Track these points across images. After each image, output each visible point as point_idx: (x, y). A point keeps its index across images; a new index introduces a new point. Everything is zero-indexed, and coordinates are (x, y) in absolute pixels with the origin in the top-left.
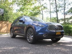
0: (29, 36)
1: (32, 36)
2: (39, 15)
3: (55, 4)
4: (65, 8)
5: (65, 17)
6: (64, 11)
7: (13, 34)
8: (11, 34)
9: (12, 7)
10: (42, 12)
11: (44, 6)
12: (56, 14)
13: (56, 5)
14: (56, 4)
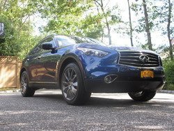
0: (66, 86)
1: (76, 84)
2: (101, 39)
3: (143, 7)
4: (170, 16)
5: (170, 41)
6: (169, 25)
7: (27, 87)
8: (22, 87)
9: (28, 20)
10: (109, 30)
11: (112, 14)
12: (146, 33)
13: (145, 10)
14: (145, 6)
